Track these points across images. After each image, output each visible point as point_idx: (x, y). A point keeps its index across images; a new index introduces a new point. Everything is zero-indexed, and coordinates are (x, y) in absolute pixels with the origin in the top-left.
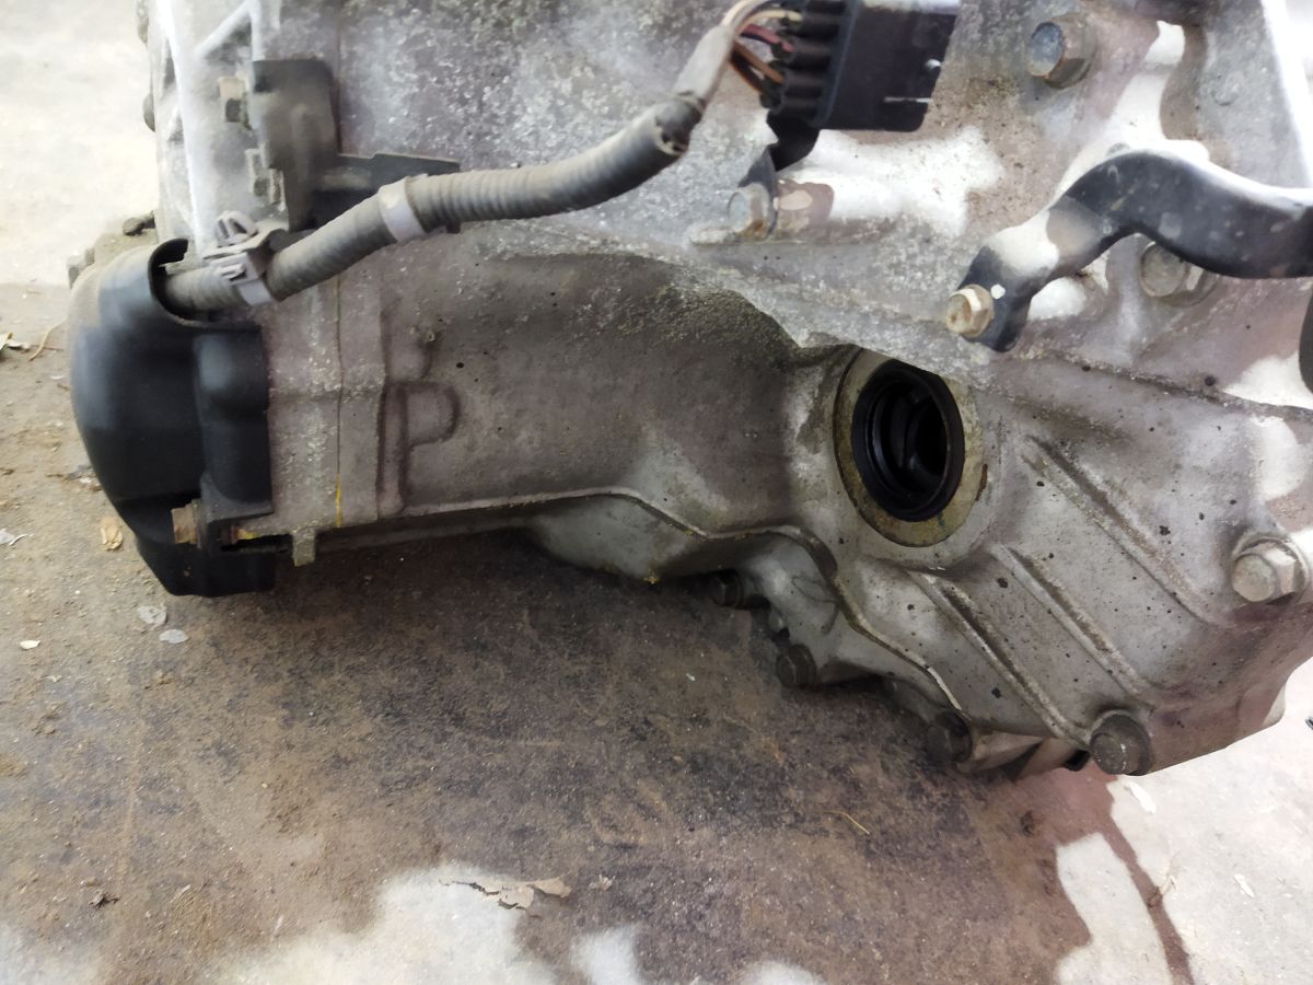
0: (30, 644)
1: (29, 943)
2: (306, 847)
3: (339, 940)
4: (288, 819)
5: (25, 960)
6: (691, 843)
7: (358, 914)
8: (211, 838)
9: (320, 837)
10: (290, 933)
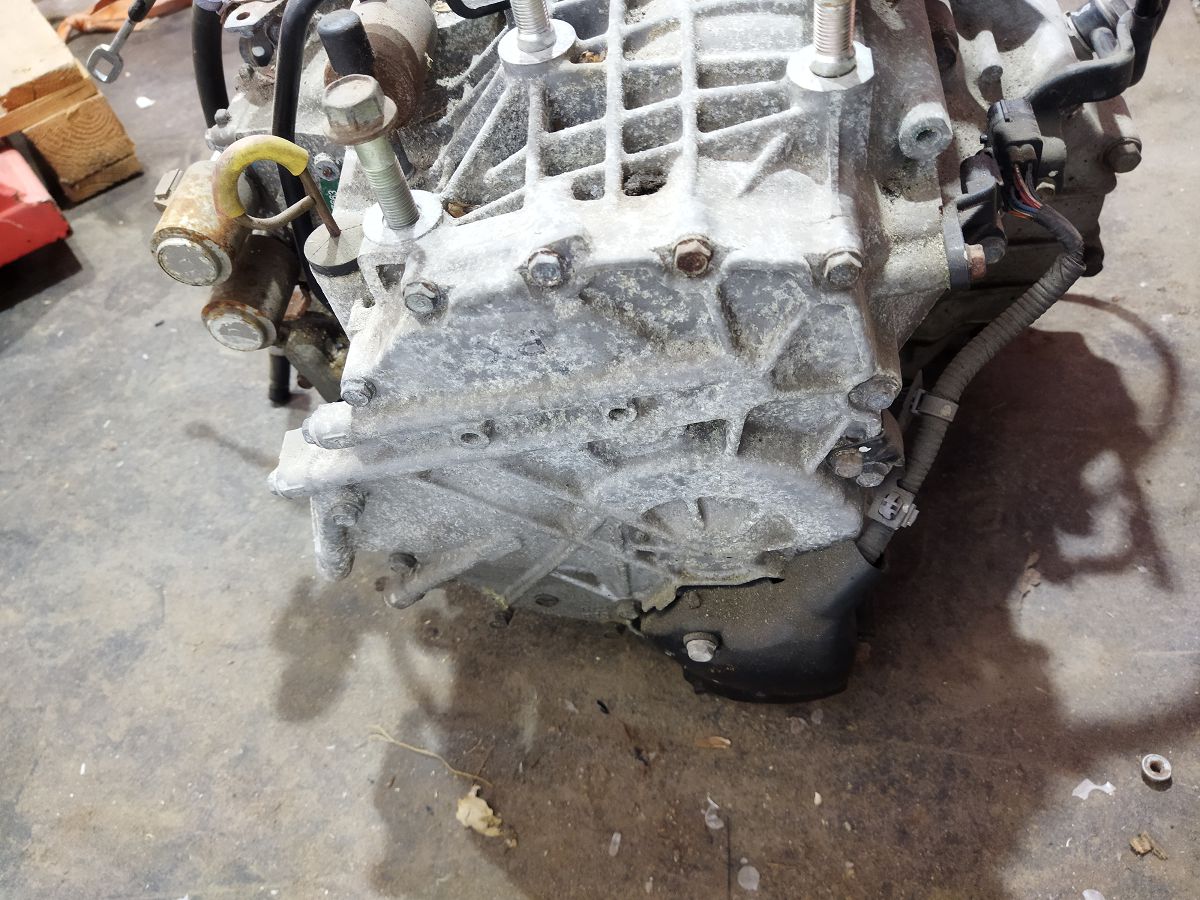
0: (818, 799)
1: (1044, 807)
2: (989, 671)
3: (1052, 664)
4: (970, 676)
5: (1054, 809)
6: (1004, 488)
7: (1037, 653)
8: (981, 715)
9: (984, 661)
10: (1046, 684)
